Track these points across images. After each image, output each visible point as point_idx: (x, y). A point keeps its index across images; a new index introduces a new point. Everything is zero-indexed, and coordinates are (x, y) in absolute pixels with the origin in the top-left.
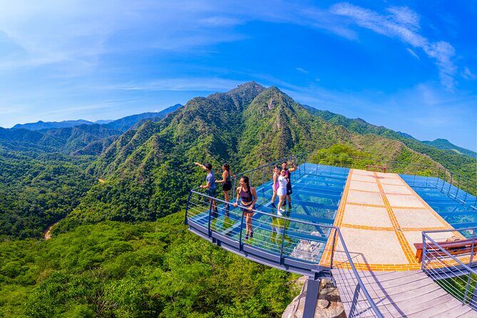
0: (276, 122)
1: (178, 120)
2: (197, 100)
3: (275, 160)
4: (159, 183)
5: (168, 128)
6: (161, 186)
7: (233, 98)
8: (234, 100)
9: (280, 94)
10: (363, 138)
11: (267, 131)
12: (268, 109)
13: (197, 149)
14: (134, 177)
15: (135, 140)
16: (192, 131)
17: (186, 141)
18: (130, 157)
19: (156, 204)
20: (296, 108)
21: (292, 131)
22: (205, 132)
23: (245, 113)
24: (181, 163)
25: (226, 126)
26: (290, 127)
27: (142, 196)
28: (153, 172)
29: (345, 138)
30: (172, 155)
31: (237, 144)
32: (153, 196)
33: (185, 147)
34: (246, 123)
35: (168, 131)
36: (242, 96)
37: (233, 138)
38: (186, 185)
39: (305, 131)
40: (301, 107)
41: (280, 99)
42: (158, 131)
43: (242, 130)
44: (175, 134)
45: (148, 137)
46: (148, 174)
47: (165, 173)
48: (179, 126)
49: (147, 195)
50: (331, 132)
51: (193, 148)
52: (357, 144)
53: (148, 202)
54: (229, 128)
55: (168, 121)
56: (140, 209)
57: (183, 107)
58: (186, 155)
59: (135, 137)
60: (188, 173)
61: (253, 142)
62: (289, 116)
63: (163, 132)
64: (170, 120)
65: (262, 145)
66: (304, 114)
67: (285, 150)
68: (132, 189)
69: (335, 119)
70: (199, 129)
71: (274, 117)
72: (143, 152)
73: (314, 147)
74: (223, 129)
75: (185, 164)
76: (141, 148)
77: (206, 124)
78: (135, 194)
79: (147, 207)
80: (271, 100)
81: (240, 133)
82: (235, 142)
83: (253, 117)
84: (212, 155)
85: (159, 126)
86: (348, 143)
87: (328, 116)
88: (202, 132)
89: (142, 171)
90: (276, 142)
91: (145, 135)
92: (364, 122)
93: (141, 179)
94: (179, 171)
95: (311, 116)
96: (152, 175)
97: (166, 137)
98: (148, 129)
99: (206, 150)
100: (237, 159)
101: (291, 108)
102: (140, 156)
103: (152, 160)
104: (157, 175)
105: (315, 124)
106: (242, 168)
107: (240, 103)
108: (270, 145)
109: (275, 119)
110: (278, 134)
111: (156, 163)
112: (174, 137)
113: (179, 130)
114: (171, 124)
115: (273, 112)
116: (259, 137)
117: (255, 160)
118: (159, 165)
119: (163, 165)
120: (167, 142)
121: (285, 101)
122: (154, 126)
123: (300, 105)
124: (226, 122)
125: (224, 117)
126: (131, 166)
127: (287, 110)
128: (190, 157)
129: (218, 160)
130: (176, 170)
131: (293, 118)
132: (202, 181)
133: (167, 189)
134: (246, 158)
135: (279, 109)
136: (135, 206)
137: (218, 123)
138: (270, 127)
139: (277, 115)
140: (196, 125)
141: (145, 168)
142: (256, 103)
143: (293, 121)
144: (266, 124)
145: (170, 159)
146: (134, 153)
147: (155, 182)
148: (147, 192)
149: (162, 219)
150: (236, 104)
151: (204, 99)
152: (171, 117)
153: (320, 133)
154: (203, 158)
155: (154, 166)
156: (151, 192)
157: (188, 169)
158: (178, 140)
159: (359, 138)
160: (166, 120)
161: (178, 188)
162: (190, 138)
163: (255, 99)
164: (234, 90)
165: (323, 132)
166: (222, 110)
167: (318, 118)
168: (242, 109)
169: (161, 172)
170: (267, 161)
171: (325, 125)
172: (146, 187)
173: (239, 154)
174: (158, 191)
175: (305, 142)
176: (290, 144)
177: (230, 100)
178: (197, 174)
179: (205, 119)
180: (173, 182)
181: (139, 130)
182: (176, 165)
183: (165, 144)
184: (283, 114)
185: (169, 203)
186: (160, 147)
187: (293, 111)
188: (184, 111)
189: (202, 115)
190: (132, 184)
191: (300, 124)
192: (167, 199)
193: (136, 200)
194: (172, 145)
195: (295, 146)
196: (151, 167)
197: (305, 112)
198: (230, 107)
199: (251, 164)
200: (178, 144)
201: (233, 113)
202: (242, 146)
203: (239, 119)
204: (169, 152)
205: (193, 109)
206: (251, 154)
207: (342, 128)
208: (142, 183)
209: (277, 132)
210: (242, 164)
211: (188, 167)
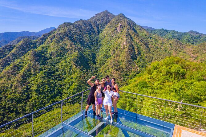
0: (123, 41)
1: (51, 40)
2: (67, 24)
3: (122, 69)
4: (35, 89)
5: (44, 46)
6: (37, 91)
7: (92, 24)
8: (93, 26)
9: (125, 19)
10: (196, 47)
11: (117, 48)
12: (117, 32)
13: (66, 62)
14: (12, 85)
15: (13, 54)
16: (62, 48)
17: (57, 56)
18: (8, 68)
19: (33, 106)
20: (137, 29)
21: (135, 47)
22: (72, 49)
23: (101, 35)
24: (54, 72)
25: (87, 45)
26: (133, 44)
27: (19, 101)
28: (30, 80)
29: (179, 50)
30: (46, 66)
31: (95, 57)
32: (31, 100)
33: (56, 60)
34: (102, 43)
35: (43, 48)
36: (98, 23)
37: (93, 54)
38: (58, 89)
39: (145, 46)
40: (141, 28)
41: (126, 23)
42: (35, 47)
43: (99, 48)
44: (49, 50)
45: (26, 52)
46: (25, 82)
47: (40, 80)
48: (52, 45)
49: (24, 100)
50: (166, 45)
51: (63, 61)
52: (190, 53)
53: (25, 106)
54: (89, 47)
55: (43, 40)
56: (18, 113)
57: (56, 30)
58: (57, 66)
59: (13, 51)
60: (59, 80)
61: (107, 57)
62: (133, 36)
63: (39, 48)
64: (45, 39)
65: (113, 58)
66: (144, 33)
67: (130, 61)
68: (9, 96)
69: (169, 35)
70: (67, 47)
71: (121, 38)
72: (20, 64)
73: (152, 58)
74: (85, 47)
75: (57, 73)
76: (19, 60)
77: (73, 43)
78: (12, 100)
79: (24, 110)
80: (119, 24)
81: (97, 50)
82: (94, 56)
83: (107, 38)
84: (77, 66)
85: (36, 44)
86: (181, 53)
87: (163, 32)
88: (70, 50)
89: (20, 79)
90: (124, 56)
91: (23, 50)
92: (197, 33)
93: (19, 87)
94: (52, 79)
95: (149, 35)
96: (29, 83)
97: (42, 52)
98: (26, 45)
99: (72, 63)
100: (96, 69)
101: (134, 30)
102: (18, 68)
103: (29, 70)
104: (33, 82)
105: (153, 40)
106: (99, 75)
107: (98, 28)
108: (119, 58)
109: (122, 39)
110: (125, 50)
111: (33, 73)
112: (48, 53)
113: (52, 47)
114: (46, 43)
115: (121, 34)
116: (111, 52)
117: (108, 69)
118: (35, 75)
119: (38, 75)
120: (42, 56)
121: (129, 24)
122: (32, 44)
123: (140, 26)
124: (88, 42)
125: (86, 38)
126: (9, 76)
127: (131, 31)
128: (60, 68)
129: (82, 70)
130: (50, 78)
131: (136, 37)
132: (70, 85)
133: (42, 93)
134: (102, 68)
135: (125, 31)
136: (12, 112)
137: (82, 43)
138: (119, 45)
139: (124, 36)
140: (65, 44)
141: (23, 77)
142: (108, 27)
143: (136, 40)
144: (116, 43)
145: (45, 70)
146: (12, 65)
147: (32, 88)
148: (25, 97)
149: (37, 119)
150: (95, 28)
151: (71, 24)
152: (46, 36)
153: (157, 47)
154: (70, 69)
155: (31, 75)
156: (28, 97)
157: (59, 77)
158: (51, 55)
159: (192, 48)
160: (42, 39)
161: (51, 92)
162: (61, 53)
163: (108, 25)
164: (93, 17)
165: (159, 46)
166: (85, 33)
167: (155, 36)
168: (99, 32)
169: (36, 80)
170: (117, 70)
171: (161, 40)
172: (24, 93)
173: (97, 65)
174: (34, 96)
175: (145, 55)
176: (134, 57)
177: (91, 25)
178: (66, 81)
179: (72, 40)
180: (47, 88)
181: (17, 45)
182: (50, 74)
183: (41, 58)
184: (128, 35)
185: (44, 104)
186: (36, 60)
187: (136, 32)
188: (56, 33)
189: (70, 37)
190: (9, 92)
191: (141, 41)
192: (42, 101)
193: (13, 106)
194: (46, 59)
195: (138, 58)
196: (29, 77)
197: (145, 32)
198: (90, 31)
199: (106, 72)
200: (51, 58)
201: (93, 35)
202: (99, 59)
203: (97, 40)
204: (44, 64)
205: (63, 31)
206: (105, 65)
207: (176, 41)
208: (20, 90)
209: (124, 48)
210: (99, 72)
211: (59, 75)
